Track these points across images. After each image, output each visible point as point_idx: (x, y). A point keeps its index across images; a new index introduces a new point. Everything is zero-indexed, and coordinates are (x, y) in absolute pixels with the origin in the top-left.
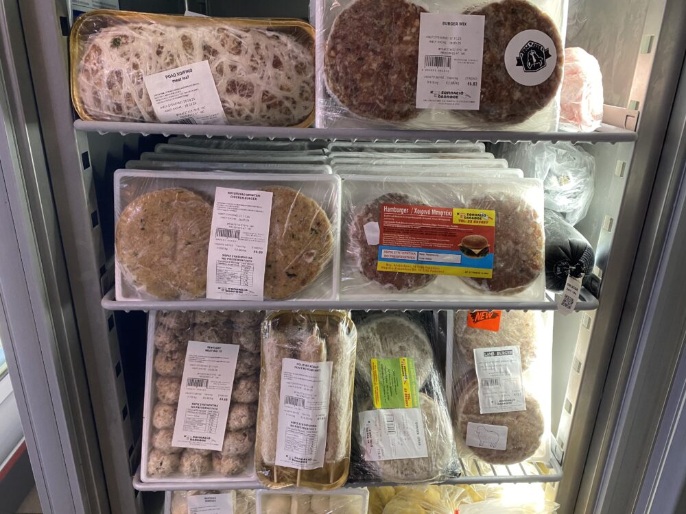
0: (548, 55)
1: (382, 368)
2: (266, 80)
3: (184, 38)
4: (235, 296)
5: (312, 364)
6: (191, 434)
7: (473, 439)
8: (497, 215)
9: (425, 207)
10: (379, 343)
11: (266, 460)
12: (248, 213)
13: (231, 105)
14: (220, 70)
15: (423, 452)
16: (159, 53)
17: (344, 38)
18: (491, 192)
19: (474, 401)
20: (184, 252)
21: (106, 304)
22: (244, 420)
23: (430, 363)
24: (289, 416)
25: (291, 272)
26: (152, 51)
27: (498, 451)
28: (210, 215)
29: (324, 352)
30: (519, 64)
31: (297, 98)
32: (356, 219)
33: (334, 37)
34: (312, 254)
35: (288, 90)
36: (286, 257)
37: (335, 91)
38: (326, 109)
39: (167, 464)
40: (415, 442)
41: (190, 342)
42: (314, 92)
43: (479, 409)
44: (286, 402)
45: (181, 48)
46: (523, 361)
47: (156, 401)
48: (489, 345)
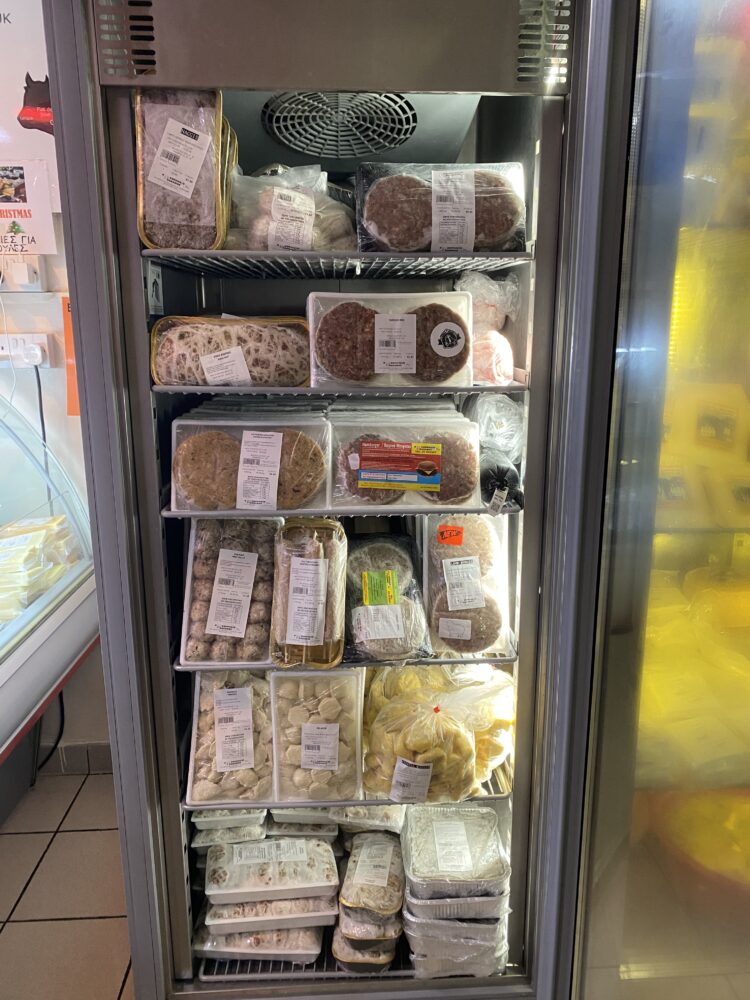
0: (459, 338)
1: (371, 578)
2: (278, 358)
3: (225, 332)
4: (256, 507)
5: (313, 560)
6: (221, 624)
7: (444, 632)
8: (443, 447)
9: (391, 443)
10: (369, 561)
11: (278, 641)
12: (264, 448)
13: (255, 374)
14: (248, 352)
15: (401, 634)
16: (209, 342)
17: (327, 331)
18: (439, 432)
19: (444, 601)
20: (221, 476)
21: (165, 513)
22: (262, 613)
23: (409, 574)
24: (297, 602)
25: (296, 488)
26: (206, 342)
27: (465, 641)
28: (239, 450)
29: (322, 551)
30: (440, 343)
31: (298, 369)
32: (342, 452)
33: (320, 331)
34: (310, 476)
35: (292, 363)
36: (292, 478)
37: (322, 363)
38: (317, 375)
39: (201, 647)
40: (395, 628)
41: (221, 550)
42: (309, 363)
43: (448, 607)
44: (294, 592)
45: (223, 339)
46: (482, 568)
47: (193, 600)
48: (454, 556)
